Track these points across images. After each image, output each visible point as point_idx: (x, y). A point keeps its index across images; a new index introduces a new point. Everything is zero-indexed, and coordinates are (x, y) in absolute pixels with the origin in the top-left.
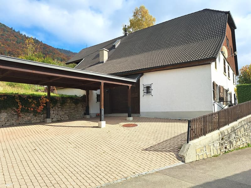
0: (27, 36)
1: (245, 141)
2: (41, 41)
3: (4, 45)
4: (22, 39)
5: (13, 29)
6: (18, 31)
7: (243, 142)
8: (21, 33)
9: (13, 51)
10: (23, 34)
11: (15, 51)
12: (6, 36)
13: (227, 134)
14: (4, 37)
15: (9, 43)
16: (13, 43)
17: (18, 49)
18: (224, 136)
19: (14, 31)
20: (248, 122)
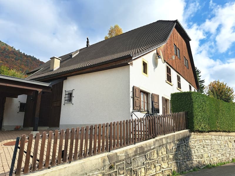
0: (26, 54)
1: (168, 167)
2: (39, 59)
3: (3, 61)
4: (21, 57)
5: (14, 48)
6: (18, 50)
7: (163, 170)
8: (20, 52)
9: (11, 67)
10: (22, 53)
11: (13, 67)
12: (6, 53)
13: (125, 159)
14: (4, 54)
15: (8, 60)
16: (12, 60)
17: (16, 65)
18: (117, 162)
19: (14, 49)
20: (176, 139)
